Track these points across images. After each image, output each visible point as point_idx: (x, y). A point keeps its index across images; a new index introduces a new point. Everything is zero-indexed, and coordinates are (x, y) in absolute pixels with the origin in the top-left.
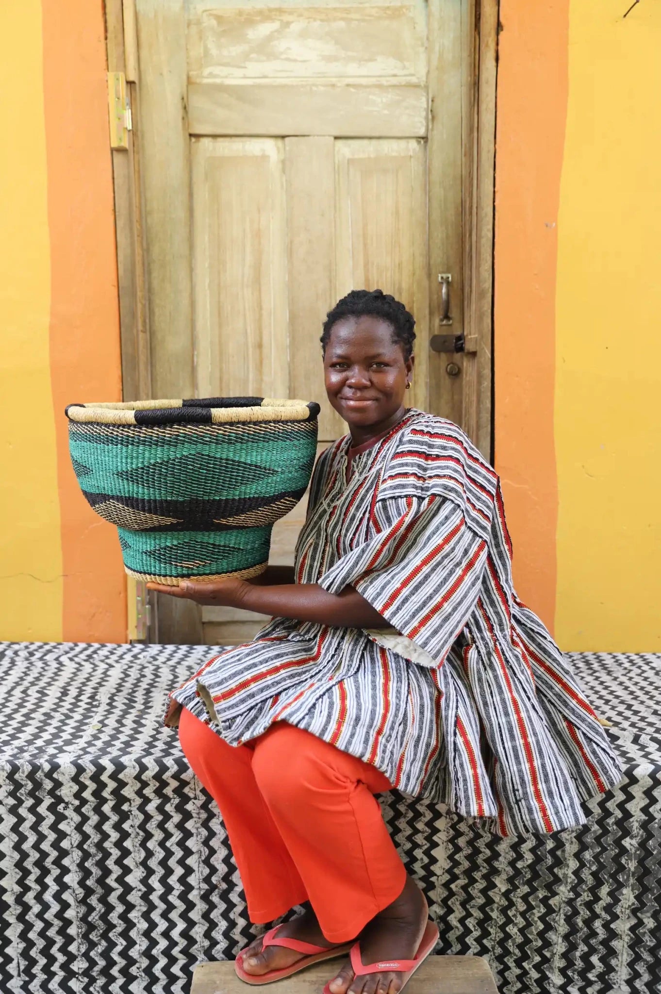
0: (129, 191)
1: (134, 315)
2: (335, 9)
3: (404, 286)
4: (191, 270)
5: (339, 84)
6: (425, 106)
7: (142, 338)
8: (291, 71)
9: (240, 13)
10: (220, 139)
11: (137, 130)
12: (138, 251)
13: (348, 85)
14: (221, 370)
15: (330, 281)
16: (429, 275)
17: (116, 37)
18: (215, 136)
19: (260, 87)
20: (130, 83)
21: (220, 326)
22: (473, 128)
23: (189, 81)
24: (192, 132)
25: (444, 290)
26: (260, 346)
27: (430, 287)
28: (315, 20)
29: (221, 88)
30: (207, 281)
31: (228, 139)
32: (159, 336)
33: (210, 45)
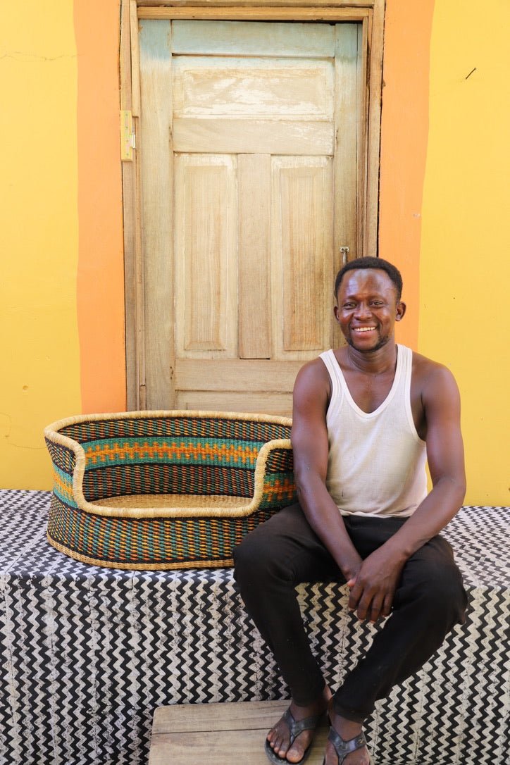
0: (132, 189)
1: (133, 272)
2: (273, 70)
3: (317, 255)
4: (173, 242)
5: (274, 119)
6: (332, 134)
7: (139, 287)
8: (243, 111)
9: (209, 72)
10: (195, 155)
11: (139, 148)
12: (138, 228)
13: (281, 120)
14: (192, 309)
15: (267, 250)
16: (334, 247)
17: (126, 88)
18: (190, 153)
19: (221, 120)
20: (135, 118)
21: (192, 281)
22: (365, 150)
23: (174, 117)
24: (175, 150)
25: (344, 258)
26: (219, 293)
27: (334, 256)
28: (259, 77)
29: (195, 121)
30: (184, 249)
31: (199, 155)
32: (150, 286)
33: (189, 93)
